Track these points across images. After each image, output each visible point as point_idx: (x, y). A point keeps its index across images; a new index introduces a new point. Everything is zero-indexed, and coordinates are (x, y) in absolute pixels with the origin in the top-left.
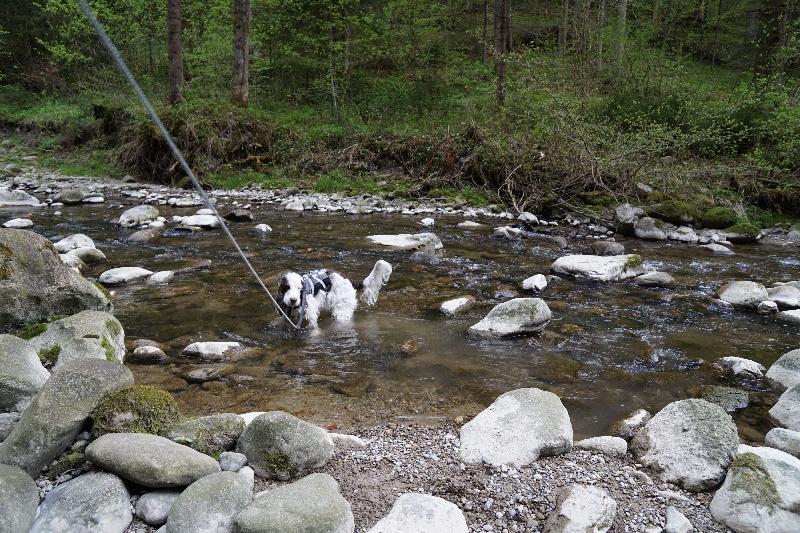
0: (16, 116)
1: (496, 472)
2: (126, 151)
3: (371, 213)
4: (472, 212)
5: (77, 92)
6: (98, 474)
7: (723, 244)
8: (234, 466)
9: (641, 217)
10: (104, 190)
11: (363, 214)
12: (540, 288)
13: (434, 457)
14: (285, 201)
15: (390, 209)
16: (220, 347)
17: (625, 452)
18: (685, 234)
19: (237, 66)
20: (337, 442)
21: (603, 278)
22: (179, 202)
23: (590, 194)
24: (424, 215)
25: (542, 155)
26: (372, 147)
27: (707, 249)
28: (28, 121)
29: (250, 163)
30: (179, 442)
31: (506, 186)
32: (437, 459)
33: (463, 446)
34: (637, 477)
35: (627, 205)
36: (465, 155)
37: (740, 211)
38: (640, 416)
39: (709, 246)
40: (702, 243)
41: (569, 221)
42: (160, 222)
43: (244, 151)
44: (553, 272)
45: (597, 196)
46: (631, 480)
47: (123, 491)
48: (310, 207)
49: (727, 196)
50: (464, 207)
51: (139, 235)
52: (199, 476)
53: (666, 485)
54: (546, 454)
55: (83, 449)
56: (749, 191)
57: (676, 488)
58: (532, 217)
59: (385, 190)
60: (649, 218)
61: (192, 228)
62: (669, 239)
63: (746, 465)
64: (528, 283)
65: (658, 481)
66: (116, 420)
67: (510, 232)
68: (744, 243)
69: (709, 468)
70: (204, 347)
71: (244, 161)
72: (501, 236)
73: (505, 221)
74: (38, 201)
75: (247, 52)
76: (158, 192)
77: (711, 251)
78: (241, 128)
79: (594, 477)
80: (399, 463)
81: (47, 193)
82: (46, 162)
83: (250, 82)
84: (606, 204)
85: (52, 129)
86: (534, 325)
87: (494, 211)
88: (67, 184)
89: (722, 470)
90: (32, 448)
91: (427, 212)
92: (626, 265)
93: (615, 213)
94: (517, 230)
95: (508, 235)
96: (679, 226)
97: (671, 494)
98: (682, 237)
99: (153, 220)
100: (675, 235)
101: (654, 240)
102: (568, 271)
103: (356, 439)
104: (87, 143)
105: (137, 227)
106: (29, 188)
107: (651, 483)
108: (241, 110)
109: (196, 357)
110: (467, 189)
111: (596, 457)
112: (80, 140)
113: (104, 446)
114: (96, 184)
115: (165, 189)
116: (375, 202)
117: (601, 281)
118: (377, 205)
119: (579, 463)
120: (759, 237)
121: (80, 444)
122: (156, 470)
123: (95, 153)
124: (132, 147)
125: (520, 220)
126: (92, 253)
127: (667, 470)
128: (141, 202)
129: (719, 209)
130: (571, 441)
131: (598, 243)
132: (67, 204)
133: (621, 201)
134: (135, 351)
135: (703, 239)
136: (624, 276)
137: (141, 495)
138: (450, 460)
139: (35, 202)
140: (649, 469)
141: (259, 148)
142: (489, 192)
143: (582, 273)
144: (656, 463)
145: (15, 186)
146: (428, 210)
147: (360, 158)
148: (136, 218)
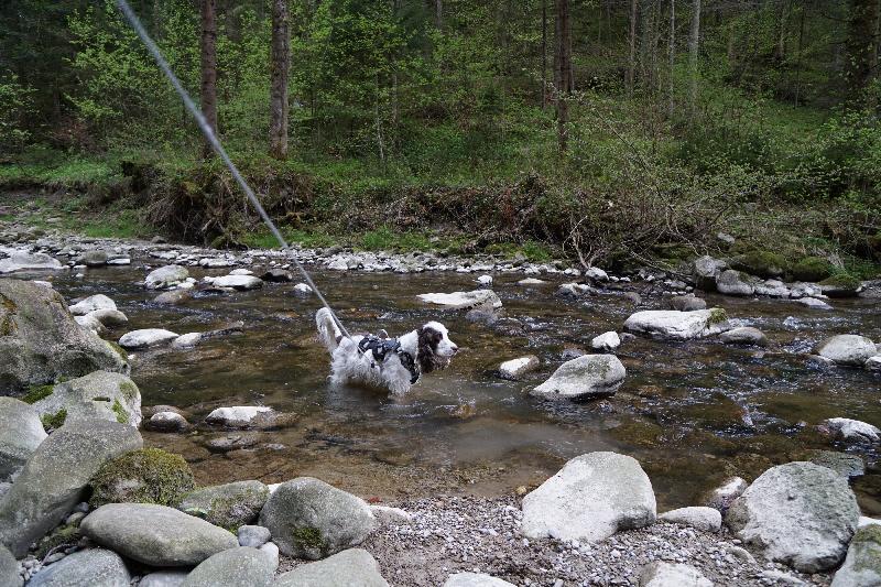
0: (43, 177)
1: (566, 549)
2: (155, 210)
3: (422, 271)
4: (534, 268)
5: (106, 150)
6: (94, 551)
7: (818, 298)
8: (254, 541)
9: (723, 270)
10: (131, 252)
11: (412, 272)
12: (612, 346)
13: (492, 532)
14: (327, 260)
15: (444, 267)
16: (247, 413)
17: (718, 524)
18: (774, 287)
19: (276, 116)
20: (378, 515)
21: (684, 334)
22: (211, 263)
23: (665, 245)
24: (481, 272)
25: (611, 204)
26: (423, 200)
27: (801, 304)
28: (54, 182)
29: (289, 220)
30: (191, 513)
31: (571, 240)
32: (496, 534)
33: (526, 519)
34: (736, 554)
35: (707, 257)
36: (525, 207)
37: (836, 261)
38: (735, 484)
39: (803, 300)
40: (794, 298)
41: (643, 276)
42: (190, 283)
43: (283, 207)
44: (626, 329)
45: (673, 248)
46: (729, 558)
47: (122, 570)
48: (355, 266)
49: (820, 244)
50: (525, 264)
51: (165, 297)
52: (212, 553)
53: (771, 564)
54: (625, 526)
55: (78, 522)
56: (845, 238)
57: (785, 567)
58: (601, 273)
59: (437, 246)
60: (733, 271)
61: (224, 289)
62: (756, 293)
63: (872, 539)
64: (598, 341)
65: (762, 559)
66: (119, 487)
67: (576, 289)
68: (842, 297)
69: (825, 543)
70: (230, 413)
71: (282, 218)
72: (567, 294)
73: (571, 278)
74: (59, 263)
75: (286, 102)
76: (190, 253)
77: (805, 305)
78: (280, 183)
79: (684, 554)
80: (450, 539)
81: (70, 256)
82: (71, 224)
83: (290, 135)
84: (684, 257)
85: (79, 189)
86: (606, 385)
87: (558, 267)
88: (92, 246)
89: (841, 546)
90: (19, 520)
91: (484, 269)
92: (709, 320)
93: (694, 265)
94: (584, 287)
95: (575, 292)
96: (766, 280)
97: (778, 574)
98: (771, 292)
99: (181, 281)
100: (762, 289)
101: (740, 295)
102: (643, 328)
103: (402, 513)
104: (115, 202)
105: (165, 288)
106: (52, 251)
107: (753, 561)
108: (279, 163)
109: (221, 424)
110: (527, 244)
111: (685, 530)
112: (107, 199)
113: (102, 518)
114: (123, 246)
115: (197, 250)
116: (427, 260)
117: (681, 339)
118: (429, 263)
119: (666, 538)
120: (860, 289)
121: (75, 516)
122: (162, 545)
123: (122, 213)
124: (161, 206)
125: (588, 277)
126: (112, 315)
127: (772, 546)
128: (170, 262)
129: (812, 260)
130: (655, 512)
131: (676, 299)
132: (90, 266)
133: (701, 252)
134: (153, 418)
135: (795, 293)
136: (707, 332)
137: (143, 575)
138: (510, 534)
139: (56, 265)
140: (750, 544)
141: (299, 204)
142: (553, 247)
143: (659, 329)
144: (758, 538)
145: (37, 249)
146: (485, 268)
147: (408, 212)
148: (163, 279)
